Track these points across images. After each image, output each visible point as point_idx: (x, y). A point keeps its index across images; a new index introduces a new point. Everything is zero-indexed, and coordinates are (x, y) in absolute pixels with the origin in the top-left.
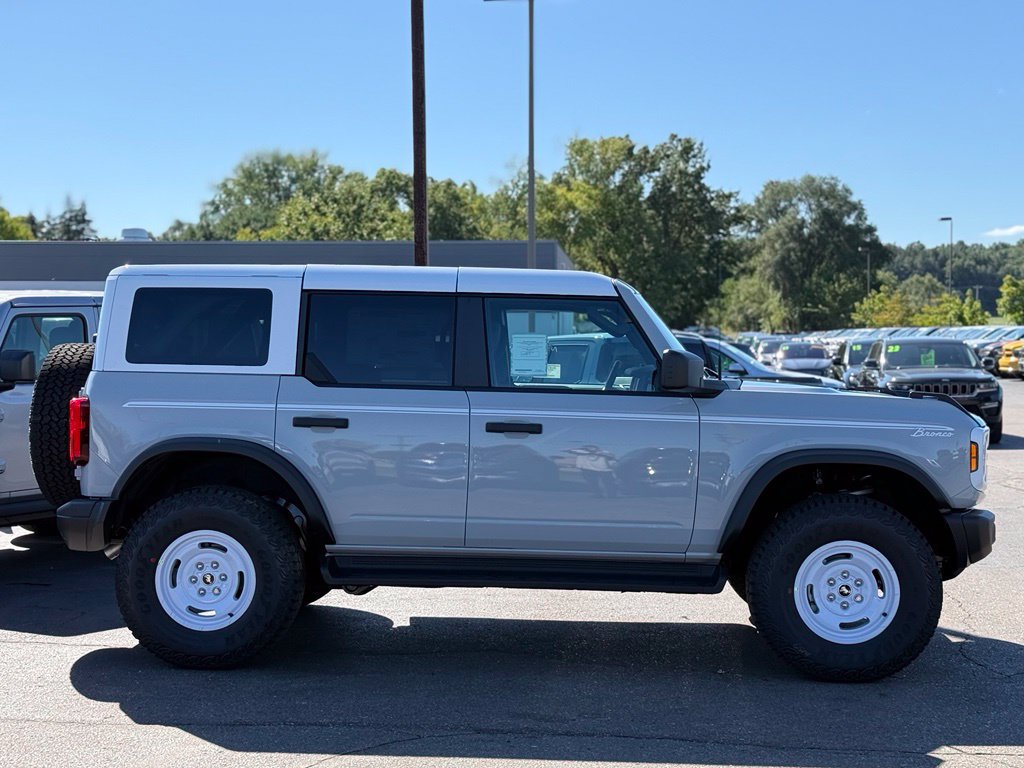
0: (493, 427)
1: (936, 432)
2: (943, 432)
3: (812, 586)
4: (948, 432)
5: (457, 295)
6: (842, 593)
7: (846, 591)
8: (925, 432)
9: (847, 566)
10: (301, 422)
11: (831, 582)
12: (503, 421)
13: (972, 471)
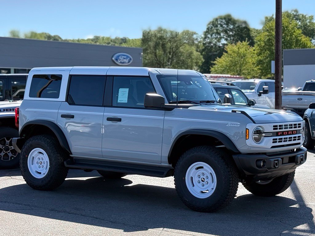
0: (109, 119)
1: (234, 124)
2: (236, 125)
3: (192, 178)
4: (238, 125)
5: (107, 76)
6: (202, 181)
7: (203, 180)
8: (231, 124)
9: (203, 171)
10: (63, 116)
11: (199, 176)
12: (111, 117)
13: (246, 139)
